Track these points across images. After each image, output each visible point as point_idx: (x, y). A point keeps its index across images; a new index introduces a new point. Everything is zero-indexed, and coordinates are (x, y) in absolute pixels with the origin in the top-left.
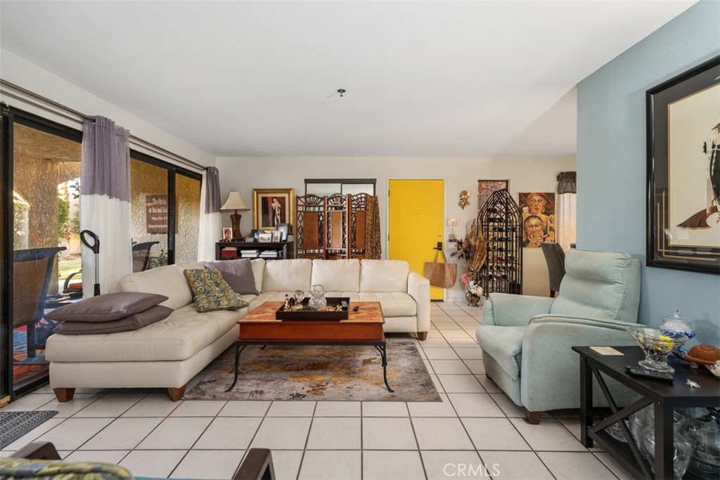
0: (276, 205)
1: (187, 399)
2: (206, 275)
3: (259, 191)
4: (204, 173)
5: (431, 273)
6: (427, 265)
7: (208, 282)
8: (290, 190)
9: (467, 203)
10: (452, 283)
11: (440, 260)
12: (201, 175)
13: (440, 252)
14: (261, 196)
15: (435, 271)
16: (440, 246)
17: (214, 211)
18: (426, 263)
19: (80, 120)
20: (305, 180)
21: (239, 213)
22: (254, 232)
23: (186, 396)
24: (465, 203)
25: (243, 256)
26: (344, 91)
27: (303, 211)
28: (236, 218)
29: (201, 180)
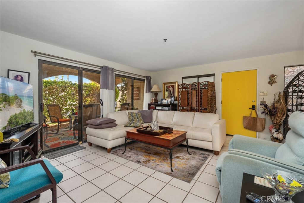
0: (171, 89)
1: (111, 153)
2: (135, 114)
3: (165, 84)
4: (145, 79)
5: (247, 122)
6: (245, 118)
7: (135, 117)
8: (176, 82)
9: (275, 82)
10: (261, 129)
11: (254, 115)
12: (144, 79)
13: (254, 111)
14: (166, 85)
15: (249, 121)
16: (254, 108)
17: (148, 92)
18: (244, 116)
19: (100, 68)
20: (182, 77)
21: (157, 93)
22: (162, 99)
23: (112, 152)
24: (273, 82)
25: (157, 109)
26: (166, 40)
27: (181, 91)
28: (156, 94)
29: (144, 81)
